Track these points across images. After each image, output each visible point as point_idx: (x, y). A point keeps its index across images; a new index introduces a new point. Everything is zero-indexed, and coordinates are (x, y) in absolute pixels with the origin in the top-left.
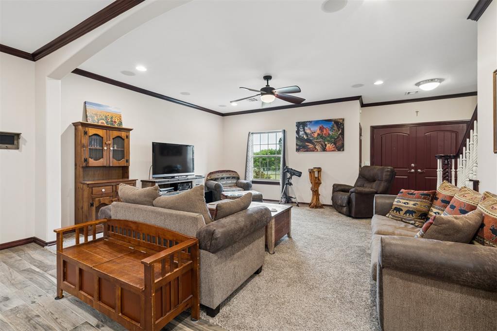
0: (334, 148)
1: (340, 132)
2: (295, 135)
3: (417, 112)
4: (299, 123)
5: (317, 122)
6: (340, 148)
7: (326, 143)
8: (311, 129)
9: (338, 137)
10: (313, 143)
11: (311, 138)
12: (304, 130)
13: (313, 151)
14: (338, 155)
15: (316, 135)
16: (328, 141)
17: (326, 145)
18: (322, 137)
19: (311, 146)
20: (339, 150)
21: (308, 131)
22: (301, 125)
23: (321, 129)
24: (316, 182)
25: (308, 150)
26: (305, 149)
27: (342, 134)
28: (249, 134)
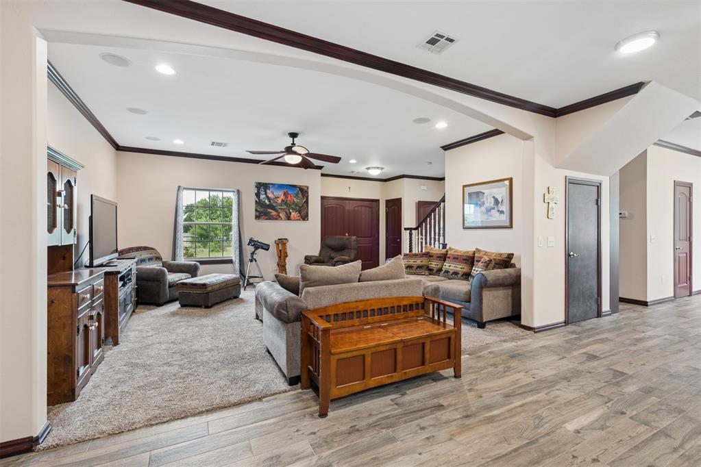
0: (299, 216)
1: (305, 200)
2: (254, 198)
3: (350, 188)
4: (259, 183)
5: (281, 186)
6: (305, 217)
7: (291, 211)
8: (275, 194)
9: (303, 206)
10: (276, 211)
11: (274, 204)
12: (266, 194)
13: (276, 219)
14: (302, 224)
15: (280, 201)
16: (293, 209)
17: (290, 213)
18: (286, 204)
19: (274, 213)
20: (304, 219)
21: (270, 195)
22: (262, 187)
23: (286, 194)
24: (282, 256)
25: (270, 218)
26: (267, 216)
27: (307, 202)
28: (178, 190)
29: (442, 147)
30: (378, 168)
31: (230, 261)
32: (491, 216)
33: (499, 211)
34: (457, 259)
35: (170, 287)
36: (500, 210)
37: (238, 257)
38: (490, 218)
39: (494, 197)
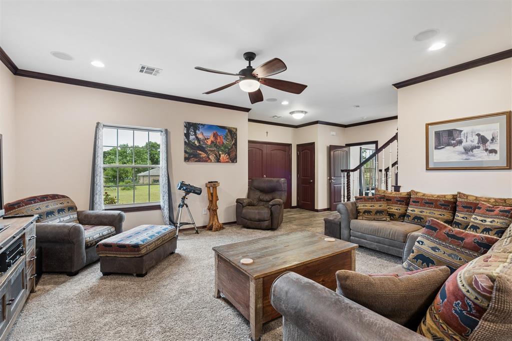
0: (228, 159)
1: (234, 142)
2: (183, 138)
3: (267, 132)
4: (189, 123)
5: (210, 127)
6: (233, 159)
7: (220, 153)
8: (204, 134)
9: (232, 148)
10: (206, 152)
11: (204, 146)
12: (195, 134)
13: (206, 161)
14: (231, 166)
15: (209, 142)
16: (222, 151)
17: (220, 156)
18: (216, 146)
19: (203, 155)
20: (233, 162)
21: (200, 136)
22: (191, 127)
23: (215, 136)
24: (213, 199)
25: (200, 160)
26: (197, 158)
27: (235, 144)
28: (97, 127)
29: (394, 85)
30: (302, 112)
31: (158, 207)
32: (473, 156)
33: (486, 150)
34: (418, 202)
35: (87, 247)
36: (489, 149)
37: (167, 203)
38: (472, 158)
39: (478, 135)
